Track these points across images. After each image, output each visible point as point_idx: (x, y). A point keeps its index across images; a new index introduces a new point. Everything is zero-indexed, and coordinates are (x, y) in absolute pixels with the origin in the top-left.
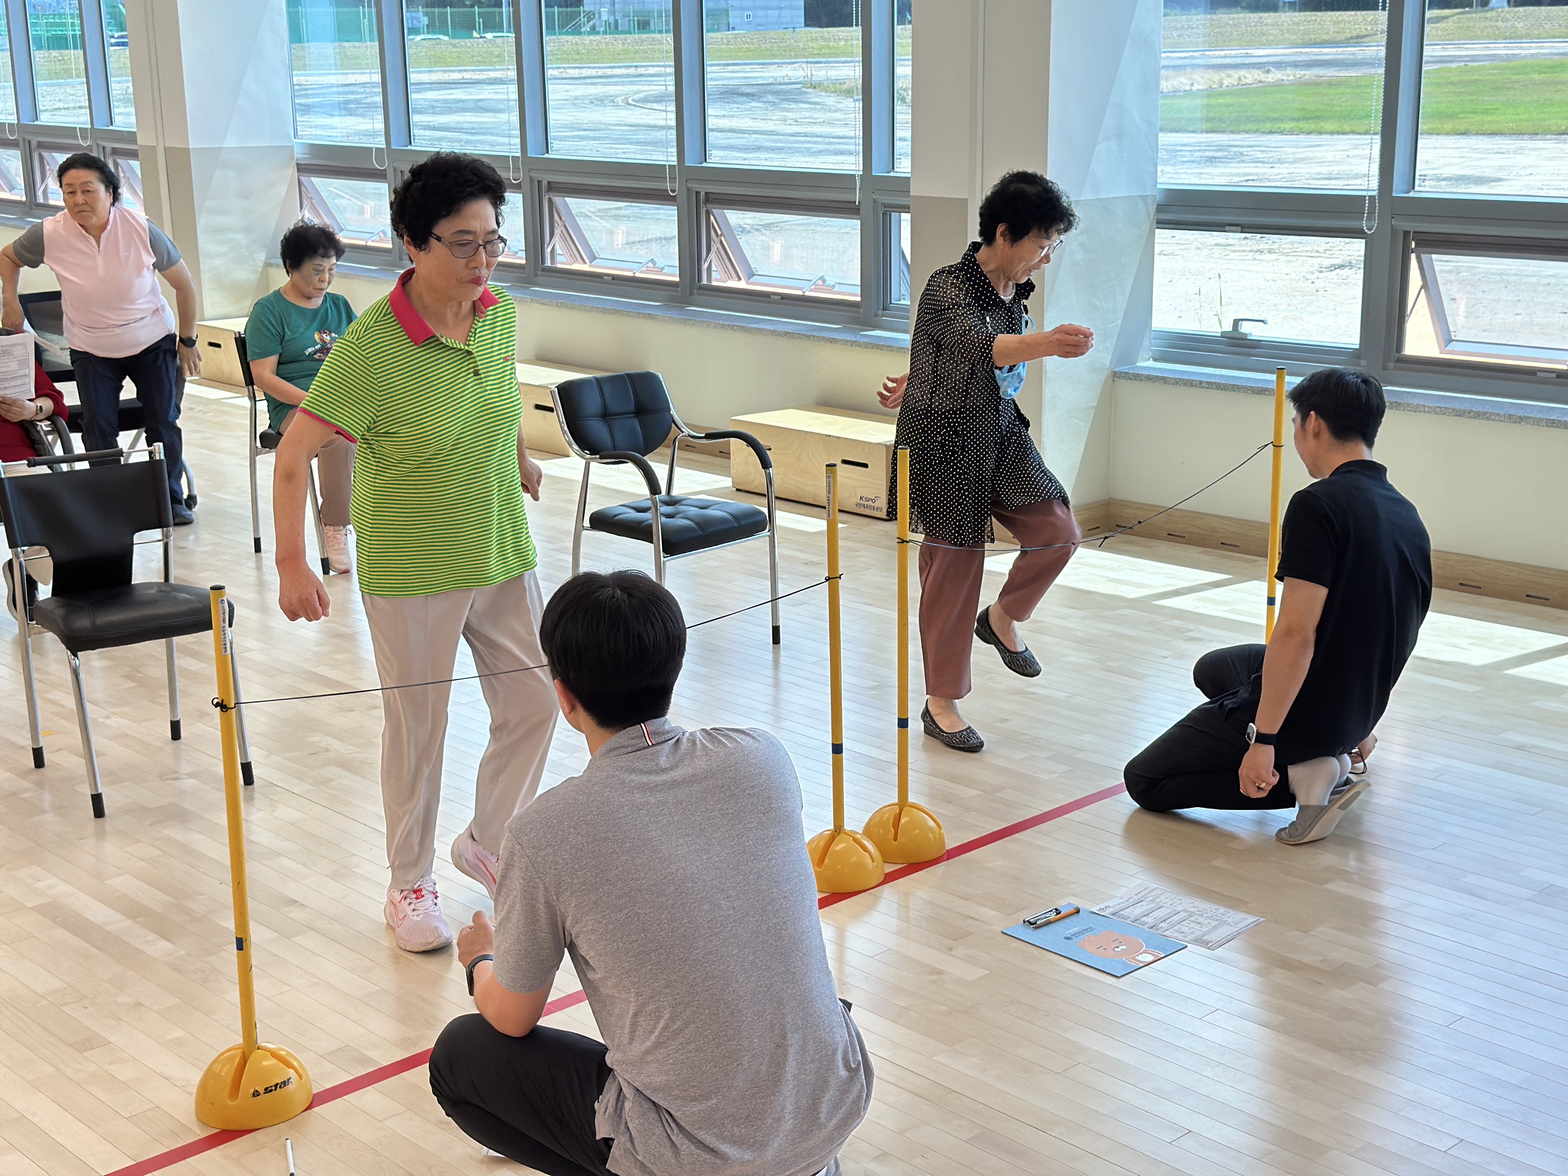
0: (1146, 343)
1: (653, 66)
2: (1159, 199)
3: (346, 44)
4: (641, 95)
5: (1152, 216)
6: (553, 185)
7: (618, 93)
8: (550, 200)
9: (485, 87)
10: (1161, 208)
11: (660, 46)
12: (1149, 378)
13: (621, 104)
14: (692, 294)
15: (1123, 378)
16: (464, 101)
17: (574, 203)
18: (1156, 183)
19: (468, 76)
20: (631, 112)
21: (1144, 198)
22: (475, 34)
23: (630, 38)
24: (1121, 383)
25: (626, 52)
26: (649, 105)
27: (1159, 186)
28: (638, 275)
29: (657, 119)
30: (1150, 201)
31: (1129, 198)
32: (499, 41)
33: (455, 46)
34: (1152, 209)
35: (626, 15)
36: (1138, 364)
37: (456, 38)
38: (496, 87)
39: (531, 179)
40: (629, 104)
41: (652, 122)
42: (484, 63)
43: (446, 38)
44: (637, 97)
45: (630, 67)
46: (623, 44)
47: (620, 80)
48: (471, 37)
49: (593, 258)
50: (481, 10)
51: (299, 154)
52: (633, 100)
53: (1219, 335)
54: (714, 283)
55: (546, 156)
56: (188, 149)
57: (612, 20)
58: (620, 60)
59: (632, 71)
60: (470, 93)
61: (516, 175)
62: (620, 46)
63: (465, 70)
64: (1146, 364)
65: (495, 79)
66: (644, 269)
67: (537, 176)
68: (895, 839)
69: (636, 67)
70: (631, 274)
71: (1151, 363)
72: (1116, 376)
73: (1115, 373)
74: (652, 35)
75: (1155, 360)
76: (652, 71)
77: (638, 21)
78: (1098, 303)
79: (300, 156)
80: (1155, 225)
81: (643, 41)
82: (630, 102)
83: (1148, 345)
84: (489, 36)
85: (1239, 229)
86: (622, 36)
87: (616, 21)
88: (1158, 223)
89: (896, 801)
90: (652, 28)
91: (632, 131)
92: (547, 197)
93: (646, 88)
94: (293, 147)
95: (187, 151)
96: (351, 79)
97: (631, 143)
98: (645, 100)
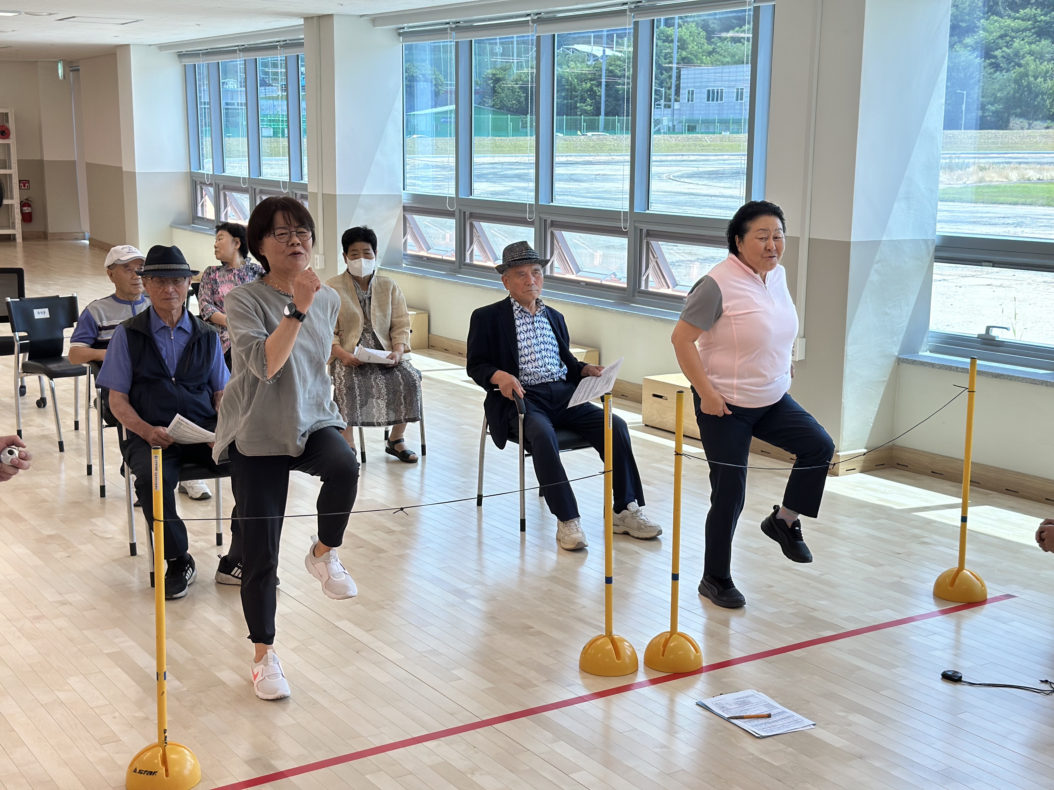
0: (925, 340)
1: (694, 155)
2: (937, 242)
3: (497, 138)
4: (680, 173)
5: (931, 254)
6: (554, 223)
7: (665, 171)
8: (552, 233)
9: (580, 166)
10: (938, 249)
11: (700, 143)
12: (923, 364)
13: (664, 178)
14: (634, 296)
15: (905, 362)
16: (562, 175)
17: (567, 235)
18: (935, 231)
19: (570, 159)
20: (669, 183)
21: (926, 241)
22: (579, 133)
23: (680, 136)
24: (903, 366)
25: (678, 145)
26: (682, 180)
27: (937, 233)
28: (604, 282)
29: (685, 189)
30: (930, 243)
31: (914, 241)
32: (594, 137)
33: (565, 140)
34: (932, 249)
35: (681, 122)
36: (920, 354)
37: (568, 135)
38: (586, 166)
39: (540, 218)
40: (670, 179)
41: (679, 190)
42: (584, 151)
43: (562, 135)
44: (675, 174)
45: (679, 155)
46: (676, 140)
47: (669, 163)
48: (576, 134)
49: (578, 271)
50: (586, 118)
51: (405, 200)
52: (673, 176)
53: (976, 336)
54: (650, 289)
55: (551, 204)
56: (336, 195)
57: (671, 125)
58: (672, 151)
59: (679, 158)
60: (568, 170)
61: (531, 216)
62: (674, 142)
63: (570, 156)
64: (925, 354)
65: (588, 161)
66: (608, 278)
67: (544, 216)
68: (663, 655)
69: (683, 155)
70: (599, 282)
71: (928, 354)
72: (900, 361)
73: (899, 358)
74: (695, 135)
75: (931, 352)
76: (692, 158)
77: (688, 126)
78: (889, 312)
79: (405, 201)
80: (934, 260)
81: (689, 139)
82: (671, 177)
83: (928, 342)
84: (589, 134)
85: (991, 264)
86: (675, 136)
87: (674, 126)
88: (935, 258)
89: (669, 630)
90: (697, 130)
91: (665, 195)
92: (550, 230)
93: (685, 169)
94: (401, 195)
95: (335, 196)
96: (496, 160)
97: (660, 204)
98: (681, 177)
